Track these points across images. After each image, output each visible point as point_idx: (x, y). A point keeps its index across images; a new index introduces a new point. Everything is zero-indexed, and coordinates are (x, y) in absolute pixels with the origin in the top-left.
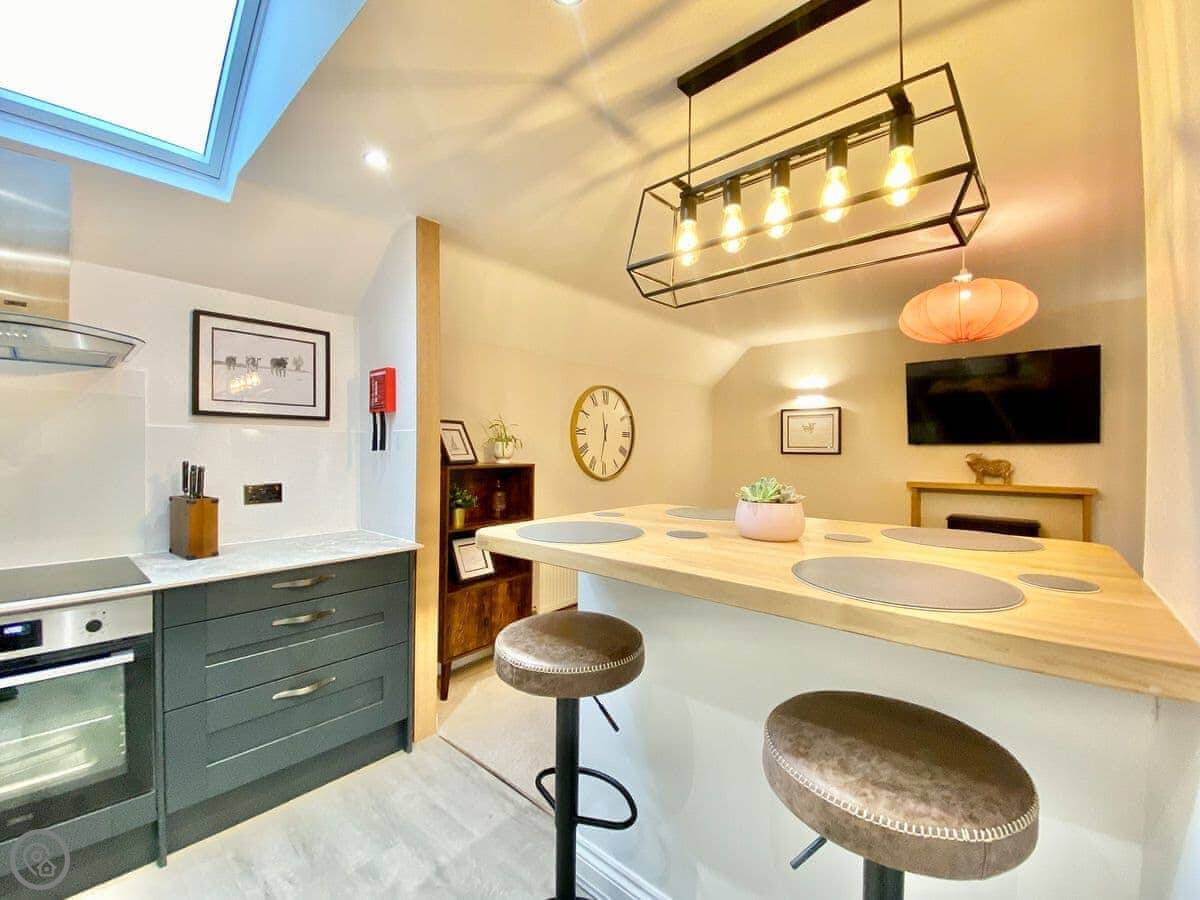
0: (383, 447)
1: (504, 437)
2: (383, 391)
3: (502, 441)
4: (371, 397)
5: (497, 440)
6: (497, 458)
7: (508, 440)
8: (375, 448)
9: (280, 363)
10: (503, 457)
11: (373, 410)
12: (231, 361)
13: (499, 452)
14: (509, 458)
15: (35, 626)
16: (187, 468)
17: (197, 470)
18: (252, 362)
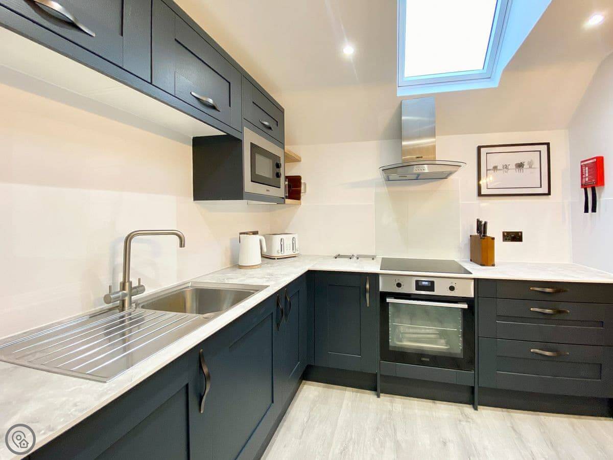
0: (593, 210)
2: (593, 174)
4: (582, 178)
8: (586, 212)
9: (520, 166)
11: (584, 186)
12: (495, 168)
15: (432, 283)
16: (479, 222)
17: (483, 223)
18: (506, 167)
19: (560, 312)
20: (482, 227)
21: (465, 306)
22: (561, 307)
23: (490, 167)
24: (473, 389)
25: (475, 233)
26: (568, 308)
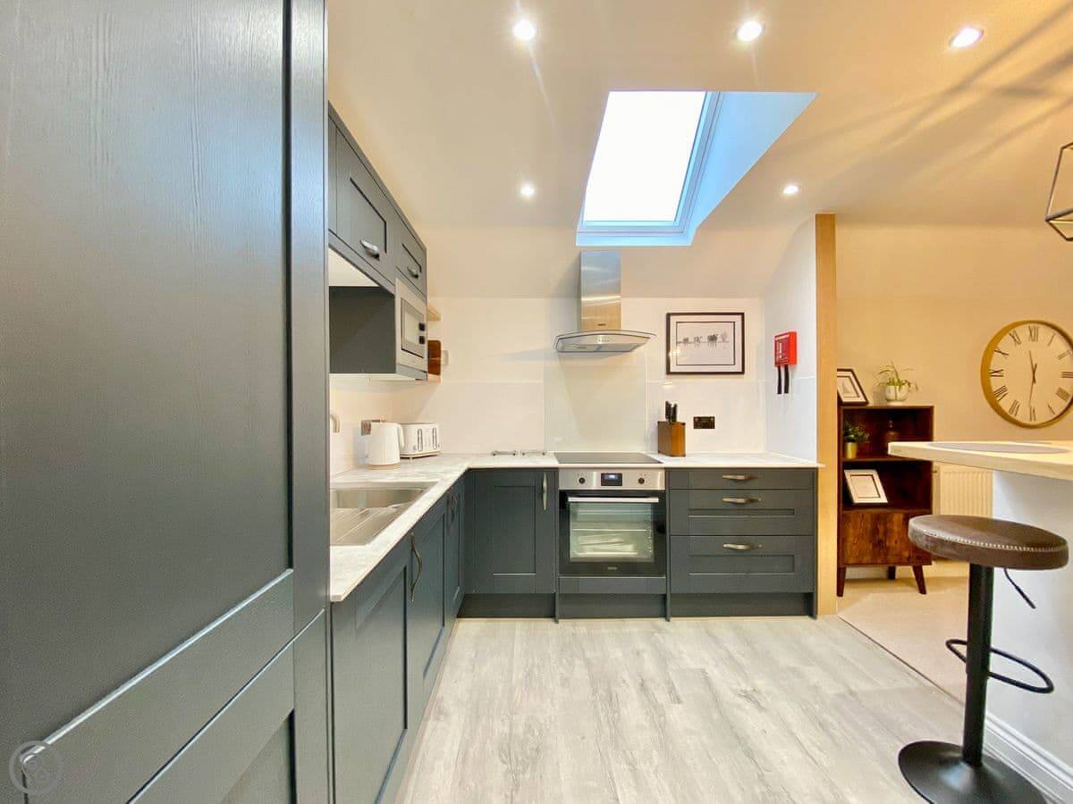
0: (786, 391)
1: (896, 381)
2: (786, 351)
3: (894, 384)
4: (776, 355)
5: (888, 384)
6: (889, 400)
7: (900, 384)
8: (780, 392)
9: (713, 339)
10: (896, 400)
11: (778, 364)
12: (686, 340)
13: (891, 396)
14: (902, 400)
15: (620, 476)
16: (668, 405)
17: (672, 406)
18: (697, 340)
19: (752, 501)
20: (671, 412)
21: (656, 500)
22: (754, 495)
23: (681, 339)
24: (665, 596)
25: (664, 419)
26: (760, 497)
